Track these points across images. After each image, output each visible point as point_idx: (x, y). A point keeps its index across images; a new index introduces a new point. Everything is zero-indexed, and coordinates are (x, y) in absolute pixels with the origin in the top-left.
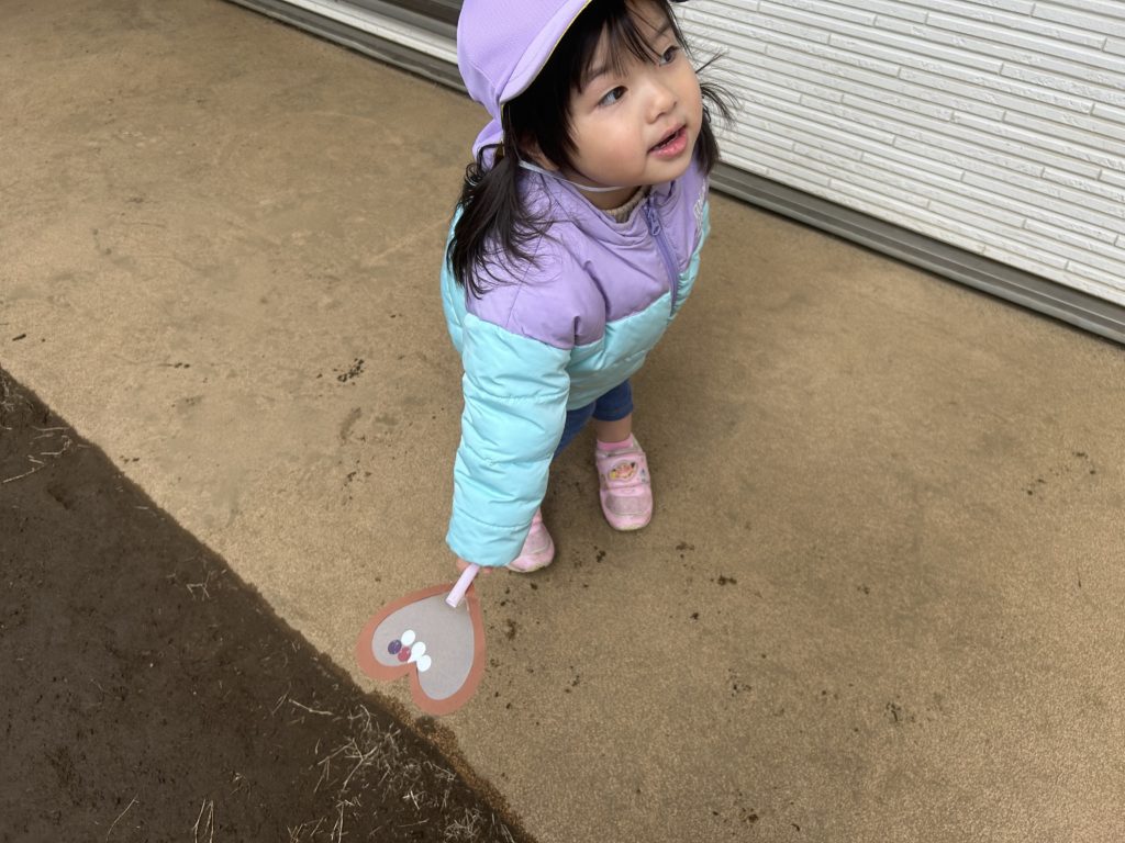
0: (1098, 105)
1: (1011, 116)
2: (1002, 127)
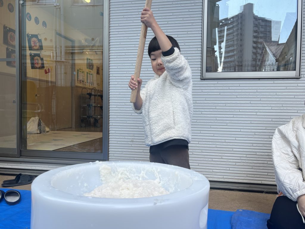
0: (217, 146)
1: (203, 151)
2: (202, 153)
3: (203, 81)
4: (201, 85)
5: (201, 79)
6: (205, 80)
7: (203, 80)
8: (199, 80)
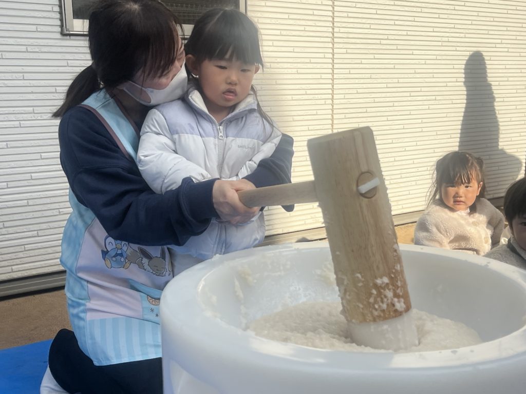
3: (68, 39)
4: (64, 50)
5: (63, 34)
6: (72, 37)
7: (68, 37)
8: (59, 36)
